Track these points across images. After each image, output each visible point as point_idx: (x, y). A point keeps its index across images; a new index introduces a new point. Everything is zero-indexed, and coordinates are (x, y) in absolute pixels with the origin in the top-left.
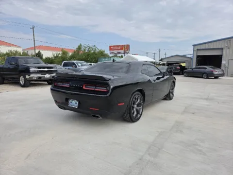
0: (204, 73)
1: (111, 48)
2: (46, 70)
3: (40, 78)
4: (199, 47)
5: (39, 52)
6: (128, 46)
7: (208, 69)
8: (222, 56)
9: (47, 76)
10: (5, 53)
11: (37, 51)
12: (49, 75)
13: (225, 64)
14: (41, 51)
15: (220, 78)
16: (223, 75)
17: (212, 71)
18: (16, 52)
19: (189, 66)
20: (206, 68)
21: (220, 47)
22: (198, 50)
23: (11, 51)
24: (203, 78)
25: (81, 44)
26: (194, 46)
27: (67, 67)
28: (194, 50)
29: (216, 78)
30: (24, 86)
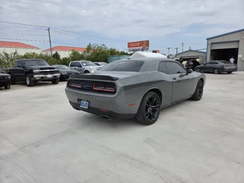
0: (216, 68)
1: (130, 45)
2: (48, 70)
3: (43, 78)
4: (213, 41)
5: (57, 52)
6: (148, 42)
7: (220, 63)
8: (238, 49)
9: (49, 76)
10: (23, 55)
11: (54, 52)
12: (51, 75)
13: (241, 58)
14: (58, 52)
15: (233, 73)
16: (236, 70)
17: (223, 66)
18: (34, 54)
19: (202, 62)
20: (217, 63)
21: (236, 40)
22: (212, 44)
23: (28, 53)
24: (214, 73)
25: (90, 44)
26: (208, 39)
27: (74, 68)
28: (208, 44)
29: (229, 72)
30: (30, 86)
